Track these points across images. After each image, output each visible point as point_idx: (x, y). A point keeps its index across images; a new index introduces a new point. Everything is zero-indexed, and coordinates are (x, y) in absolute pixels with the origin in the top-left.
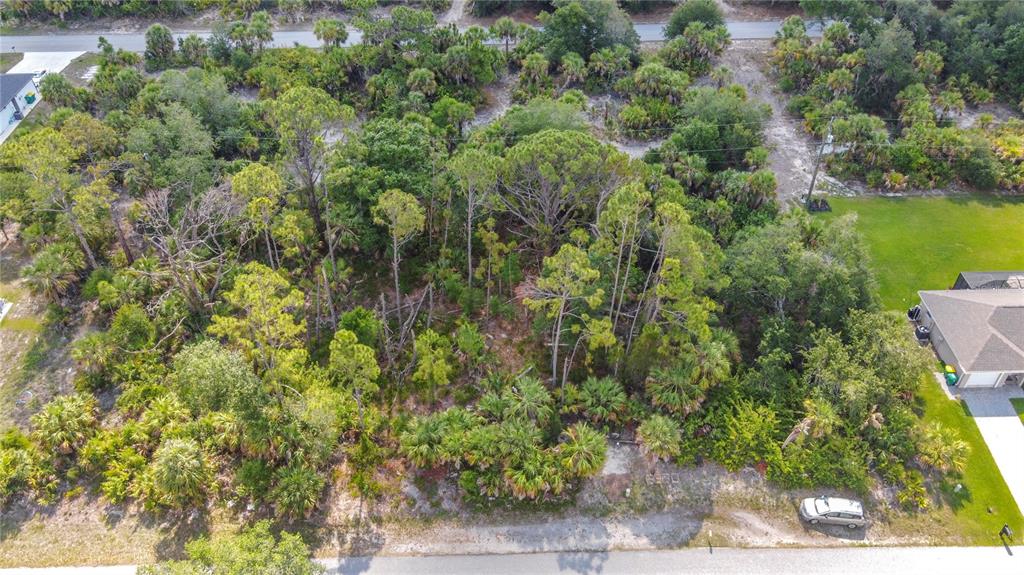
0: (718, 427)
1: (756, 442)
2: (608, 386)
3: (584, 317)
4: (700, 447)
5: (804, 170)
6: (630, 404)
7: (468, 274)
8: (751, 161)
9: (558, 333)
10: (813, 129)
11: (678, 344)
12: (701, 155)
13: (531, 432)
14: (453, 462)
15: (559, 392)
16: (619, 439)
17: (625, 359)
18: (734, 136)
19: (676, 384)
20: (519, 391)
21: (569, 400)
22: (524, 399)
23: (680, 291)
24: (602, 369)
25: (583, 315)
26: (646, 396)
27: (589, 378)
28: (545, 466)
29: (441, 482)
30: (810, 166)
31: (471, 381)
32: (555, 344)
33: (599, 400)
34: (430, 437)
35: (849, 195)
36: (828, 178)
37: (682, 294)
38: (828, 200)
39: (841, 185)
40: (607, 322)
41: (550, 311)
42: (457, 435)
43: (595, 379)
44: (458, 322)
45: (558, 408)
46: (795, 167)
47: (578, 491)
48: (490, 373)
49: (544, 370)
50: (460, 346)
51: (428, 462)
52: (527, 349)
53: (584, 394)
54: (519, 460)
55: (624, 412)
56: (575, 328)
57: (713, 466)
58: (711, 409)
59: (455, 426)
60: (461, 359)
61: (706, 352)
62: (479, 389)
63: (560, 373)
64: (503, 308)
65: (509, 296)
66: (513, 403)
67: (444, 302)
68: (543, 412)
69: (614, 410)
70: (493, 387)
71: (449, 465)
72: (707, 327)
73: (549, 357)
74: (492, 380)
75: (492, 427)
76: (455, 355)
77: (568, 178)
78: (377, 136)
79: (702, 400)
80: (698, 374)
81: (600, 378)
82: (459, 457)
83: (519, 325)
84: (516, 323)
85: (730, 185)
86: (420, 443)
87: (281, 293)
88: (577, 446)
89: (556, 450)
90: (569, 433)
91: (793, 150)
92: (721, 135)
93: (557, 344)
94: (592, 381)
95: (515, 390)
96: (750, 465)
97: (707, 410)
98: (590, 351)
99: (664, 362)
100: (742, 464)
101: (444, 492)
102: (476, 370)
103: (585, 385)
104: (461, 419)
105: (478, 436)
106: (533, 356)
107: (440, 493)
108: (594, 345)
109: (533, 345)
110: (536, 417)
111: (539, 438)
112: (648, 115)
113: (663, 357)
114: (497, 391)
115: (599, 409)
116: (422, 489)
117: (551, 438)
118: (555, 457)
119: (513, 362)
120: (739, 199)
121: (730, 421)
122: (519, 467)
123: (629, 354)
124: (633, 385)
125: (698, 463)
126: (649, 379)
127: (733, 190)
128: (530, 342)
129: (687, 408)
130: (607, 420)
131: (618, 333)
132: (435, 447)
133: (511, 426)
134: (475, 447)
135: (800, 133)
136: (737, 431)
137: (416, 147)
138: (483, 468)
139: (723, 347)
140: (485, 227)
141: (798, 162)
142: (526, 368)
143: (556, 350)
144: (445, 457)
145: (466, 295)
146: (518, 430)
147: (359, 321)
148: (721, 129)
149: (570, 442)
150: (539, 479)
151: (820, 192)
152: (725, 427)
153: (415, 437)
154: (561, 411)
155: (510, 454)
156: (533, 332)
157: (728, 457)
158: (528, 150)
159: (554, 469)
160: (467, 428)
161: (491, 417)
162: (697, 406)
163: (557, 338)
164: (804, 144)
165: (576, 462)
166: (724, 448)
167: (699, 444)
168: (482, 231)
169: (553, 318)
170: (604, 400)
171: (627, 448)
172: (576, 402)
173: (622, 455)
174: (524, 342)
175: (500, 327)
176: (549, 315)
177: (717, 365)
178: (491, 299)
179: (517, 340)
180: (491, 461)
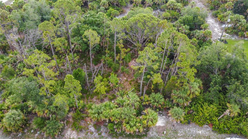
0: (195, 111)
1: (209, 117)
2: (159, 96)
3: (152, 73)
4: (190, 118)
5: (218, 32)
6: (166, 102)
7: (114, 59)
8: (203, 28)
9: (142, 78)
10: (221, 20)
11: (183, 83)
12: (188, 25)
13: (132, 111)
14: (106, 120)
15: (142, 97)
16: (162, 113)
17: (164, 87)
18: (198, 20)
19: (182, 96)
20: (129, 97)
21: (146, 100)
22: (130, 100)
23: (185, 65)
24: (157, 90)
25: (151, 72)
26: (171, 99)
27: (152, 93)
28: (137, 123)
29: (102, 126)
30: (220, 30)
31: (114, 93)
32: (141, 82)
33: (155, 101)
34: (98, 111)
35: (233, 39)
36: (226, 34)
37: (186, 66)
38: (227, 40)
39: (230, 36)
40: (159, 75)
41: (140, 70)
42: (108, 111)
43: (154, 93)
44: (111, 74)
45: (142, 103)
46: (215, 31)
47: (148, 131)
48: (120, 90)
49: (137, 89)
50: (111, 81)
51: (98, 120)
52: (132, 83)
53: (151, 98)
54: (128, 121)
55: (164, 105)
56: (148, 76)
57: (194, 124)
58: (193, 105)
59: (107, 108)
60: (111, 86)
61: (192, 86)
62: (116, 95)
63: (143, 91)
64: (125, 70)
65: (127, 66)
66: (127, 101)
67: (107, 68)
68: (137, 104)
69: (160, 104)
70: (121, 95)
71: (105, 121)
72: (193, 77)
73: (139, 86)
74: (121, 93)
75: (119, 109)
76: (109, 84)
77: (147, 28)
78: (88, 16)
79: (190, 102)
80: (189, 93)
81: (156, 93)
82: (108, 119)
83: (130, 75)
84: (129, 75)
85: (197, 34)
86: (95, 114)
87: (48, 61)
88: (148, 117)
89: (141, 117)
90: (145, 112)
91: (214, 26)
92: (194, 20)
93: (142, 82)
94: (153, 94)
95: (128, 96)
96: (207, 124)
97: (192, 105)
98: (153, 84)
99: (178, 89)
100: (204, 124)
101: (103, 130)
102: (116, 89)
103: (151, 96)
104: (110, 105)
105: (114, 112)
106: (134, 85)
108: (154, 82)
109: (134, 82)
110: (134, 106)
111: (135, 113)
112: (170, 15)
113: (177, 87)
114: (122, 96)
115: (156, 103)
116: (96, 128)
117: (139, 113)
118: (140, 120)
119: (128, 87)
120: (200, 39)
121: (200, 109)
122: (128, 123)
123: (165, 86)
124: (167, 96)
125: (189, 123)
126: (172, 94)
127: (198, 36)
128: (133, 81)
129: (185, 105)
130: (158, 107)
131: (162, 78)
132: (100, 115)
133: (126, 109)
134: (113, 116)
135: (216, 21)
136: (202, 112)
137: (99, 19)
138: (116, 123)
139: (198, 84)
140: (119, 43)
141: (216, 29)
142: (132, 89)
143: (142, 84)
144: (103, 118)
145: (114, 66)
146: (128, 110)
147: (78, 72)
148: (194, 18)
149: (145, 115)
150: (134, 127)
151: (224, 38)
152: (198, 111)
153: (93, 112)
154: (143, 104)
155: (125, 118)
156: (134, 78)
157: (199, 121)
158: (134, 19)
159: (140, 124)
160: (111, 109)
161: (120, 105)
162: (188, 104)
163: (142, 80)
164: (217, 24)
165: (147, 122)
166: (198, 118)
167: (189, 117)
168: (118, 44)
169: (141, 73)
170: (157, 101)
171: (164, 117)
172: (148, 101)
173: (163, 119)
174: (131, 81)
175: (124, 76)
176: (140, 72)
177: (196, 90)
178: (121, 67)
179: (129, 80)
180: (119, 120)
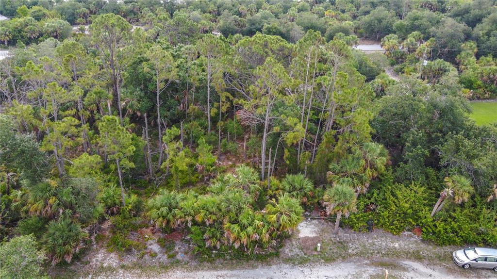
6: (317, 191)
13: (245, 198)
15: (266, 182)
16: (310, 216)
21: (273, 187)
29: (178, 242)
33: (294, 187)
47: (281, 247)
53: (284, 184)
54: (235, 216)
55: (313, 196)
57: (381, 231)
64: (229, 145)
69: (305, 195)
70: (220, 181)
71: (183, 225)
79: (368, 185)
80: (364, 165)
81: (294, 174)
82: (191, 217)
83: (241, 158)
84: (239, 157)
88: (279, 210)
89: (264, 211)
90: (273, 201)
96: (408, 230)
100: (402, 229)
101: (179, 248)
102: (209, 176)
107: (177, 249)
116: (163, 246)
118: (263, 216)
121: (390, 198)
122: (235, 222)
125: (370, 228)
126: (329, 171)
129: (359, 189)
132: (173, 210)
134: (203, 209)
138: (208, 224)
144: (180, 218)
149: (273, 206)
150: (250, 229)
153: (158, 202)
157: (392, 224)
159: (262, 223)
165: (279, 217)
166: (387, 217)
171: (315, 221)
172: (278, 190)
178: (222, 143)
180: (214, 217)
